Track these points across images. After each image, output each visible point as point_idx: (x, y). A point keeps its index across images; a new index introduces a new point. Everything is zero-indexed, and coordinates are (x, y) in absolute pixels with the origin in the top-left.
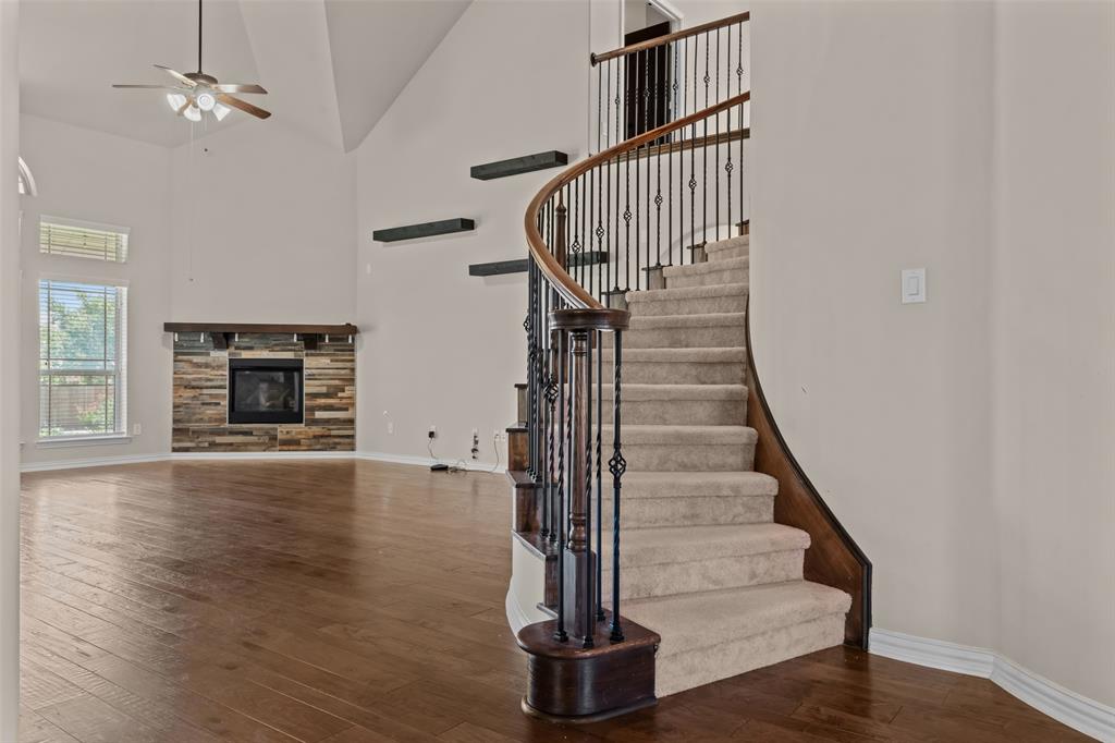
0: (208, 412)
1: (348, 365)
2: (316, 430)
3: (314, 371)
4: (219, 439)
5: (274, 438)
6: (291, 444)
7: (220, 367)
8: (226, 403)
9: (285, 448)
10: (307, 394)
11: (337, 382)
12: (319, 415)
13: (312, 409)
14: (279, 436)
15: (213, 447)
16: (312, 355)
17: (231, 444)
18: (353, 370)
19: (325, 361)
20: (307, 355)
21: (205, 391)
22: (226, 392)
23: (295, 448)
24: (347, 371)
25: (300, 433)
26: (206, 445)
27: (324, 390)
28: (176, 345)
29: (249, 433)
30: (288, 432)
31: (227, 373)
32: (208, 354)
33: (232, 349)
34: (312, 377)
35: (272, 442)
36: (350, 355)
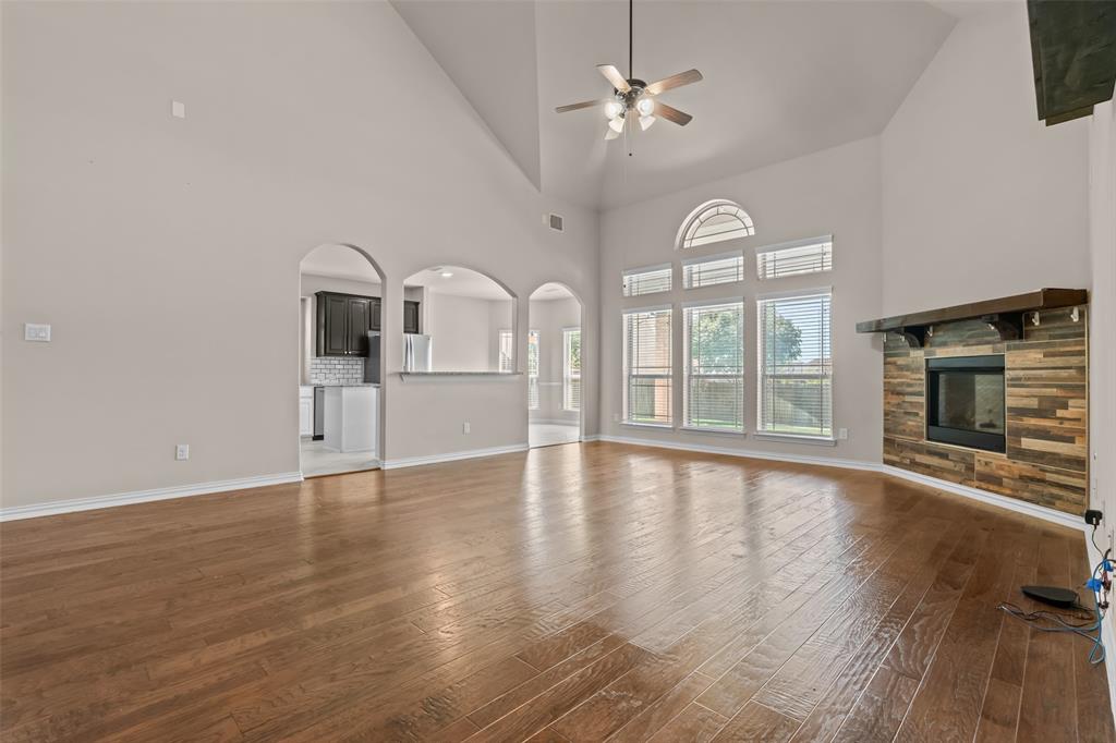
0: (910, 423)
1: (1074, 361)
2: (1022, 467)
3: (1021, 373)
4: (920, 458)
5: (970, 468)
6: (991, 481)
7: (916, 370)
8: (923, 413)
9: (983, 485)
10: (1011, 409)
11: (1053, 391)
12: (1028, 443)
13: (1019, 433)
14: (977, 467)
15: (914, 466)
16: (1017, 348)
17: (928, 466)
18: (1082, 370)
19: (1033, 356)
20: (1009, 348)
21: (908, 399)
22: (923, 400)
23: (996, 488)
24: (1073, 372)
25: (1001, 467)
26: (908, 461)
27: (1034, 403)
28: (886, 347)
29: (943, 455)
30: (986, 463)
31: (924, 376)
32: (908, 355)
33: (927, 348)
34: (1016, 382)
35: (968, 475)
36: (1076, 344)
